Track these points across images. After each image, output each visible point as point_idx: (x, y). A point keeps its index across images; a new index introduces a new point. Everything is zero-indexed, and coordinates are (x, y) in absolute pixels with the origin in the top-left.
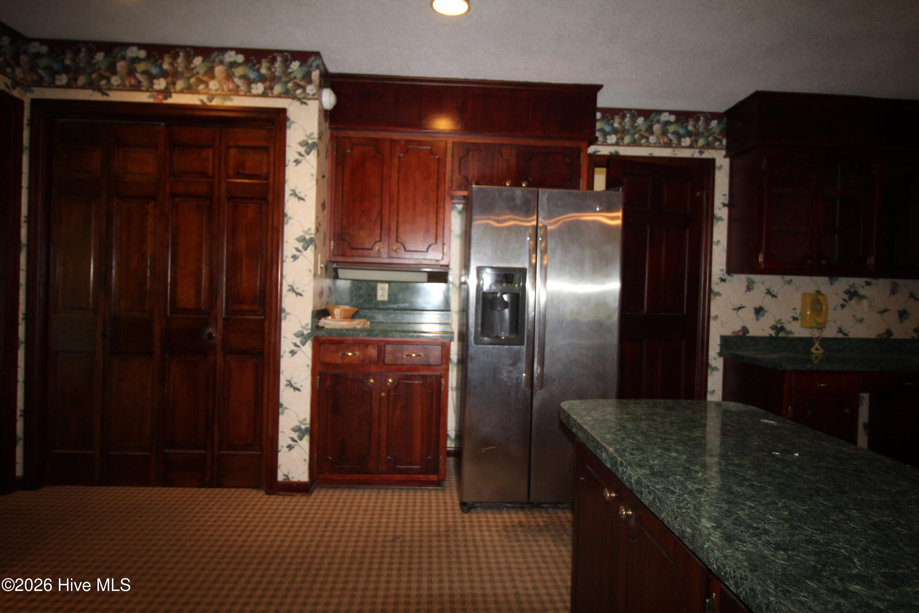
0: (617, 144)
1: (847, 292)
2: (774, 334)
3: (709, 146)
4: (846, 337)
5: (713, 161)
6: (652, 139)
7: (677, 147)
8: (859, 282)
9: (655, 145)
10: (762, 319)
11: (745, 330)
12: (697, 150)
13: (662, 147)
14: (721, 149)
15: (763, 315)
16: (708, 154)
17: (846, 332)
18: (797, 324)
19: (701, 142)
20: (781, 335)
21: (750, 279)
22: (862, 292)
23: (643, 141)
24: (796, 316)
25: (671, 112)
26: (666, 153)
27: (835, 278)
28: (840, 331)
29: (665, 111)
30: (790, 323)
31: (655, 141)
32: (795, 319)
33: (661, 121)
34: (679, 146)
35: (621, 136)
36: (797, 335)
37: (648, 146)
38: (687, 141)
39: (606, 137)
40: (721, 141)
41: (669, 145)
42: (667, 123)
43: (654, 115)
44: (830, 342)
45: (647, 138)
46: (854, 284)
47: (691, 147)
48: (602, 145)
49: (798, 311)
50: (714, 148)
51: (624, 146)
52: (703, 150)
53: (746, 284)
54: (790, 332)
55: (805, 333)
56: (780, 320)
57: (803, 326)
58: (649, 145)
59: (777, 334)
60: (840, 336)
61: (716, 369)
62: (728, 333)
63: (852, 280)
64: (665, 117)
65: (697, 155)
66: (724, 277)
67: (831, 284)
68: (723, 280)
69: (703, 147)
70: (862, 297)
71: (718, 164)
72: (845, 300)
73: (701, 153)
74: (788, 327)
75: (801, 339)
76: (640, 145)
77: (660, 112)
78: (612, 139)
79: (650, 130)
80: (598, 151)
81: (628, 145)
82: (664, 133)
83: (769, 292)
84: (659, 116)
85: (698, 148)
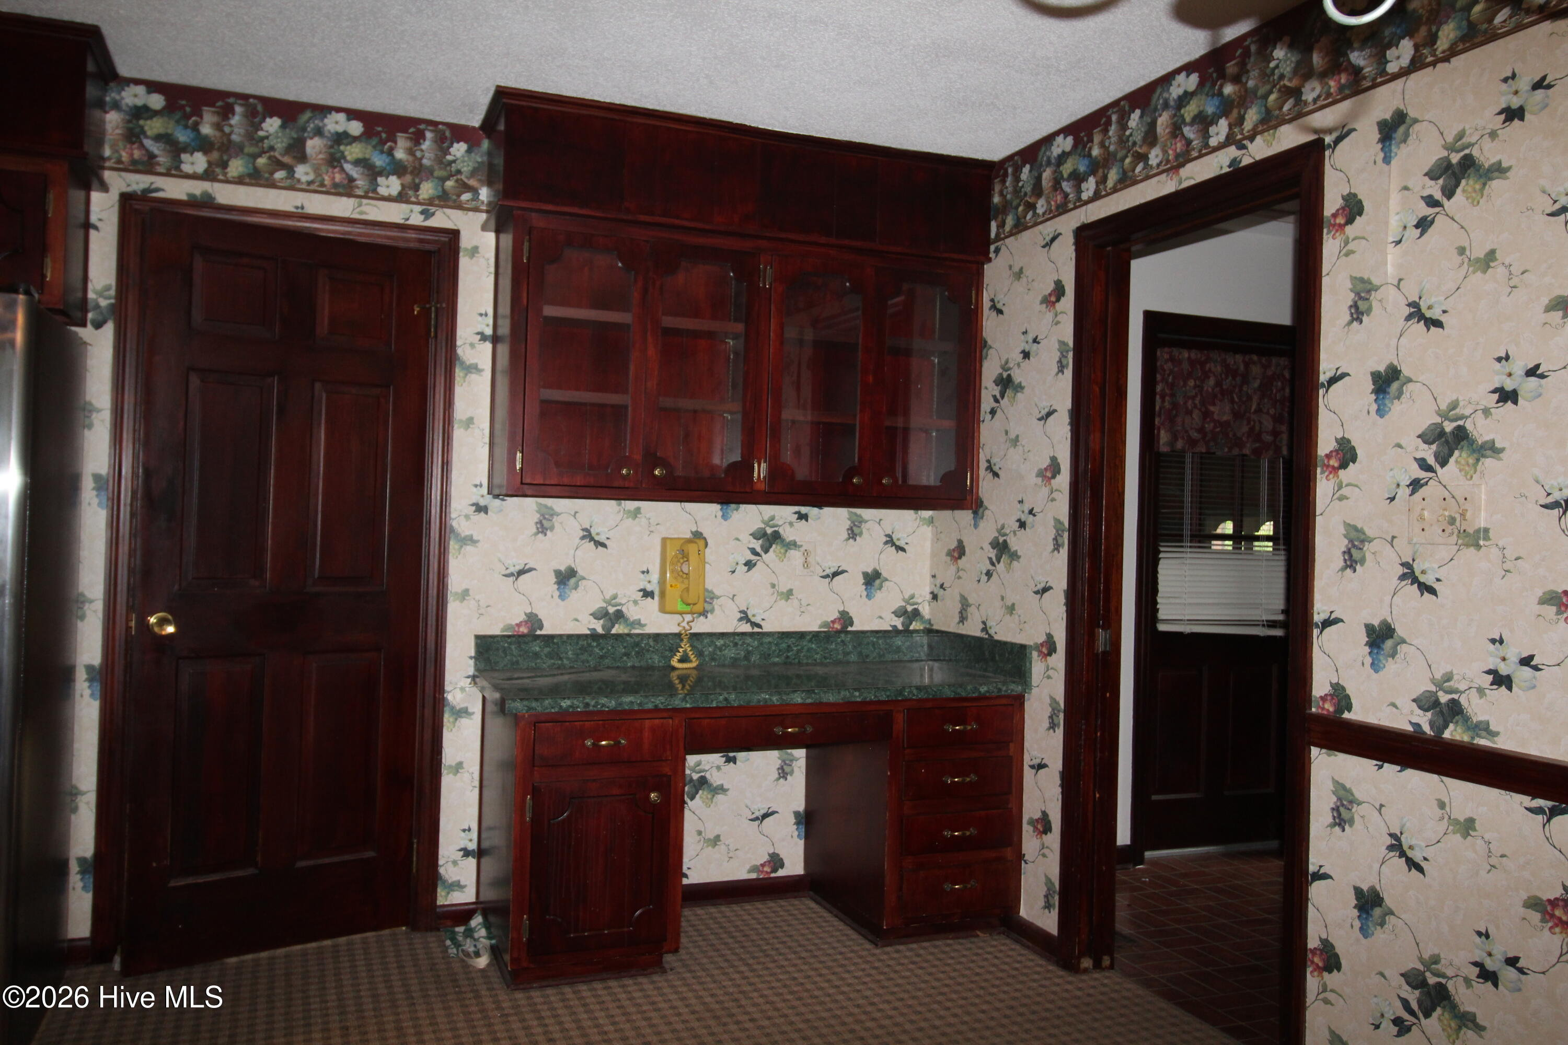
0: (208, 176)
1: (759, 535)
2: (600, 630)
3: (444, 200)
4: (756, 630)
5: (454, 235)
6: (303, 172)
7: (365, 197)
8: (783, 514)
9: (312, 188)
10: (574, 596)
11: (533, 621)
12: (418, 208)
13: (327, 193)
14: (476, 210)
15: (576, 587)
16: (442, 219)
17: (757, 620)
18: (652, 605)
19: (427, 189)
20: (617, 629)
21: (546, 506)
22: (788, 534)
23: (280, 175)
24: (649, 588)
25: (353, 114)
26: (342, 207)
27: (733, 506)
28: (745, 617)
29: (339, 110)
30: (635, 602)
31: (311, 177)
32: (647, 594)
33: (327, 134)
34: (372, 194)
35: (221, 157)
36: (651, 629)
37: (292, 188)
38: (391, 185)
39: (179, 156)
40: (475, 191)
41: (346, 189)
42: (342, 138)
43: (308, 114)
44: (720, 643)
45: (290, 170)
46: (772, 518)
47: (401, 198)
48: (168, 174)
49: (655, 577)
50: (459, 207)
51: (227, 181)
52: (432, 209)
53: (537, 517)
54: (638, 623)
55: (667, 625)
56: (615, 597)
57: (663, 610)
58: (293, 186)
59: (607, 628)
60: (746, 628)
61: (464, 712)
62: (495, 630)
63: (768, 510)
64: (336, 123)
65: (417, 219)
66: (482, 503)
67: (725, 517)
68: (481, 509)
69: (430, 202)
70: (794, 545)
71: (465, 242)
72: (754, 552)
73: (427, 214)
74: (632, 613)
75: (657, 637)
76: (272, 185)
77: (323, 110)
78: (197, 162)
79: (298, 151)
80: (158, 190)
81: (240, 181)
82: (334, 160)
83: (588, 535)
84: (322, 120)
85: (418, 203)
